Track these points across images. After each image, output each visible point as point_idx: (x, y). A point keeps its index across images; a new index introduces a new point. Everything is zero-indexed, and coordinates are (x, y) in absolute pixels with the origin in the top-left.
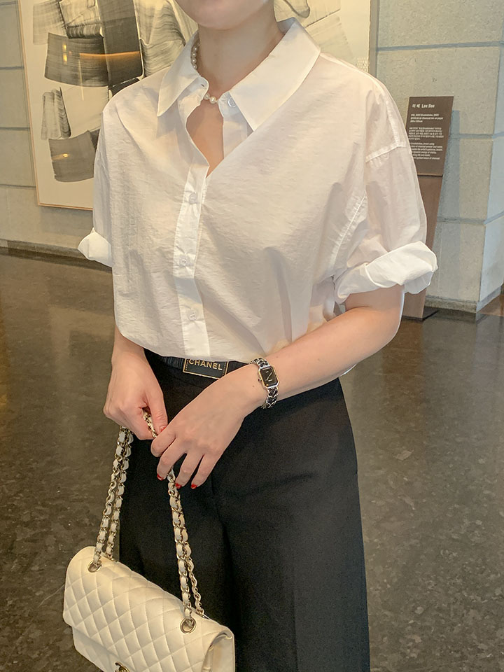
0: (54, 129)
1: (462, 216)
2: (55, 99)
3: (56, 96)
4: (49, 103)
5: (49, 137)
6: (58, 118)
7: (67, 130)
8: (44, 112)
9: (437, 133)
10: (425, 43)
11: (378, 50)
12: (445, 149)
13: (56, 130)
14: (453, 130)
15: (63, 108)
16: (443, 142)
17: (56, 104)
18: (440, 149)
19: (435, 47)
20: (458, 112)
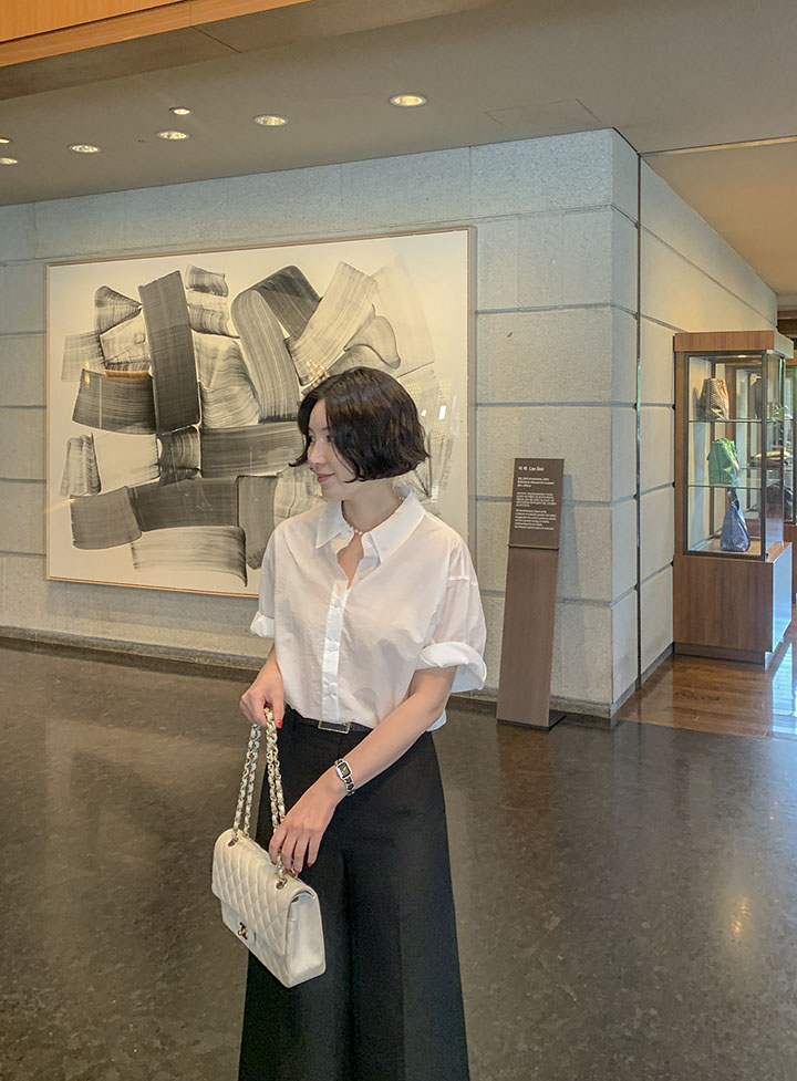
0: (78, 482)
1: (584, 596)
2: (84, 448)
3: (85, 444)
4: (75, 452)
5: (71, 492)
6: (85, 471)
7: (95, 485)
8: (67, 462)
9: (549, 499)
10: (528, 400)
11: (477, 405)
12: (559, 517)
13: (82, 484)
14: (566, 496)
15: (92, 458)
16: (556, 509)
17: (84, 453)
18: (553, 517)
19: (541, 404)
20: (570, 476)
